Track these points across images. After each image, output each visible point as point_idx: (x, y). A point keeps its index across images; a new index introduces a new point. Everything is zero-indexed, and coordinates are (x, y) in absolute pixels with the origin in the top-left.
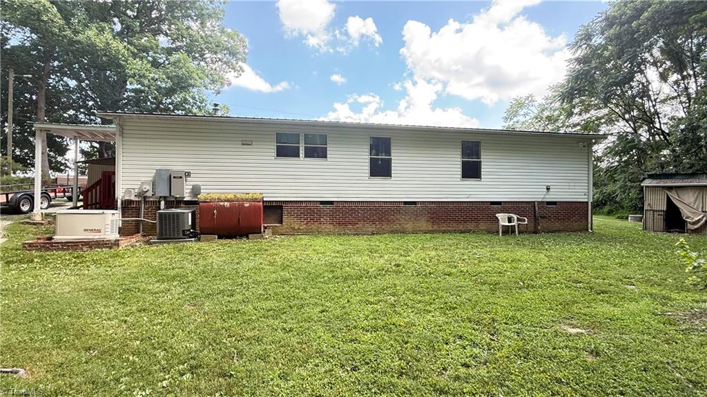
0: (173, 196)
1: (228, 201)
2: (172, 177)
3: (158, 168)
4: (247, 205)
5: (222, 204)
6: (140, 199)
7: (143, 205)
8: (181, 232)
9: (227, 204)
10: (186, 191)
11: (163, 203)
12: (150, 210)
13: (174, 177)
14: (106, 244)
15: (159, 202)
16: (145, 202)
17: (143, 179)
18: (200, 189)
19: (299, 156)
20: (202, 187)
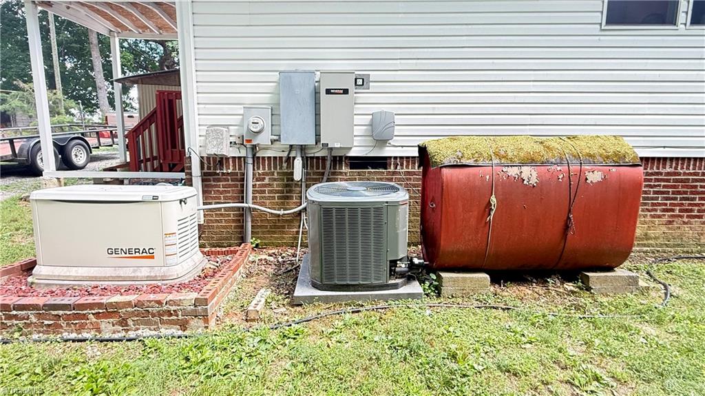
0: (326, 145)
1: (531, 161)
2: (323, 92)
3: (284, 66)
4: (595, 177)
5: (513, 172)
6: (243, 153)
7: (250, 167)
8: (386, 267)
9: (530, 174)
10: (358, 130)
11: (298, 163)
12: (266, 181)
13: (328, 92)
14: (169, 313)
15: (290, 161)
16: (256, 159)
17: (248, 99)
18: (392, 125)
19: (672, 21)
20: (398, 120)
